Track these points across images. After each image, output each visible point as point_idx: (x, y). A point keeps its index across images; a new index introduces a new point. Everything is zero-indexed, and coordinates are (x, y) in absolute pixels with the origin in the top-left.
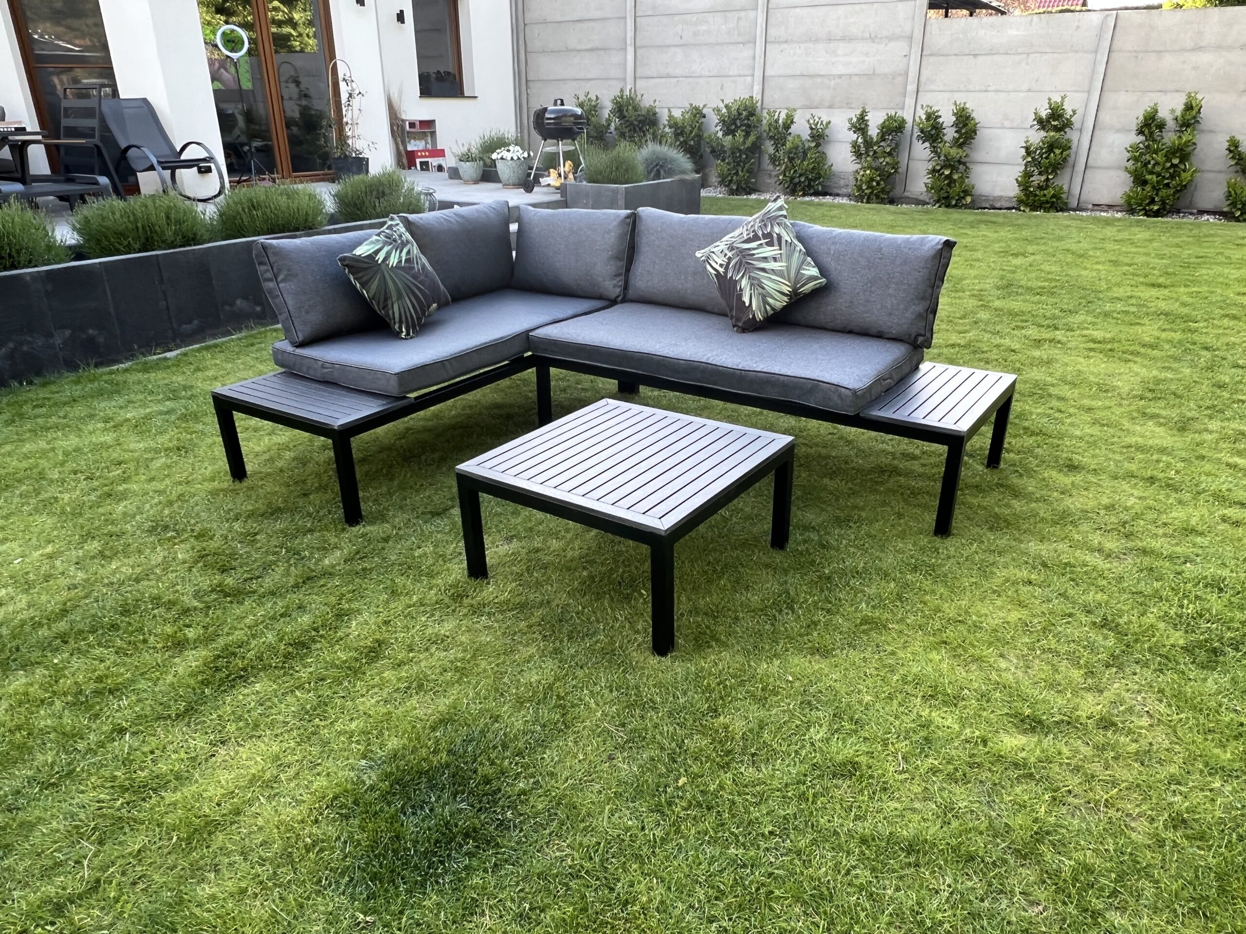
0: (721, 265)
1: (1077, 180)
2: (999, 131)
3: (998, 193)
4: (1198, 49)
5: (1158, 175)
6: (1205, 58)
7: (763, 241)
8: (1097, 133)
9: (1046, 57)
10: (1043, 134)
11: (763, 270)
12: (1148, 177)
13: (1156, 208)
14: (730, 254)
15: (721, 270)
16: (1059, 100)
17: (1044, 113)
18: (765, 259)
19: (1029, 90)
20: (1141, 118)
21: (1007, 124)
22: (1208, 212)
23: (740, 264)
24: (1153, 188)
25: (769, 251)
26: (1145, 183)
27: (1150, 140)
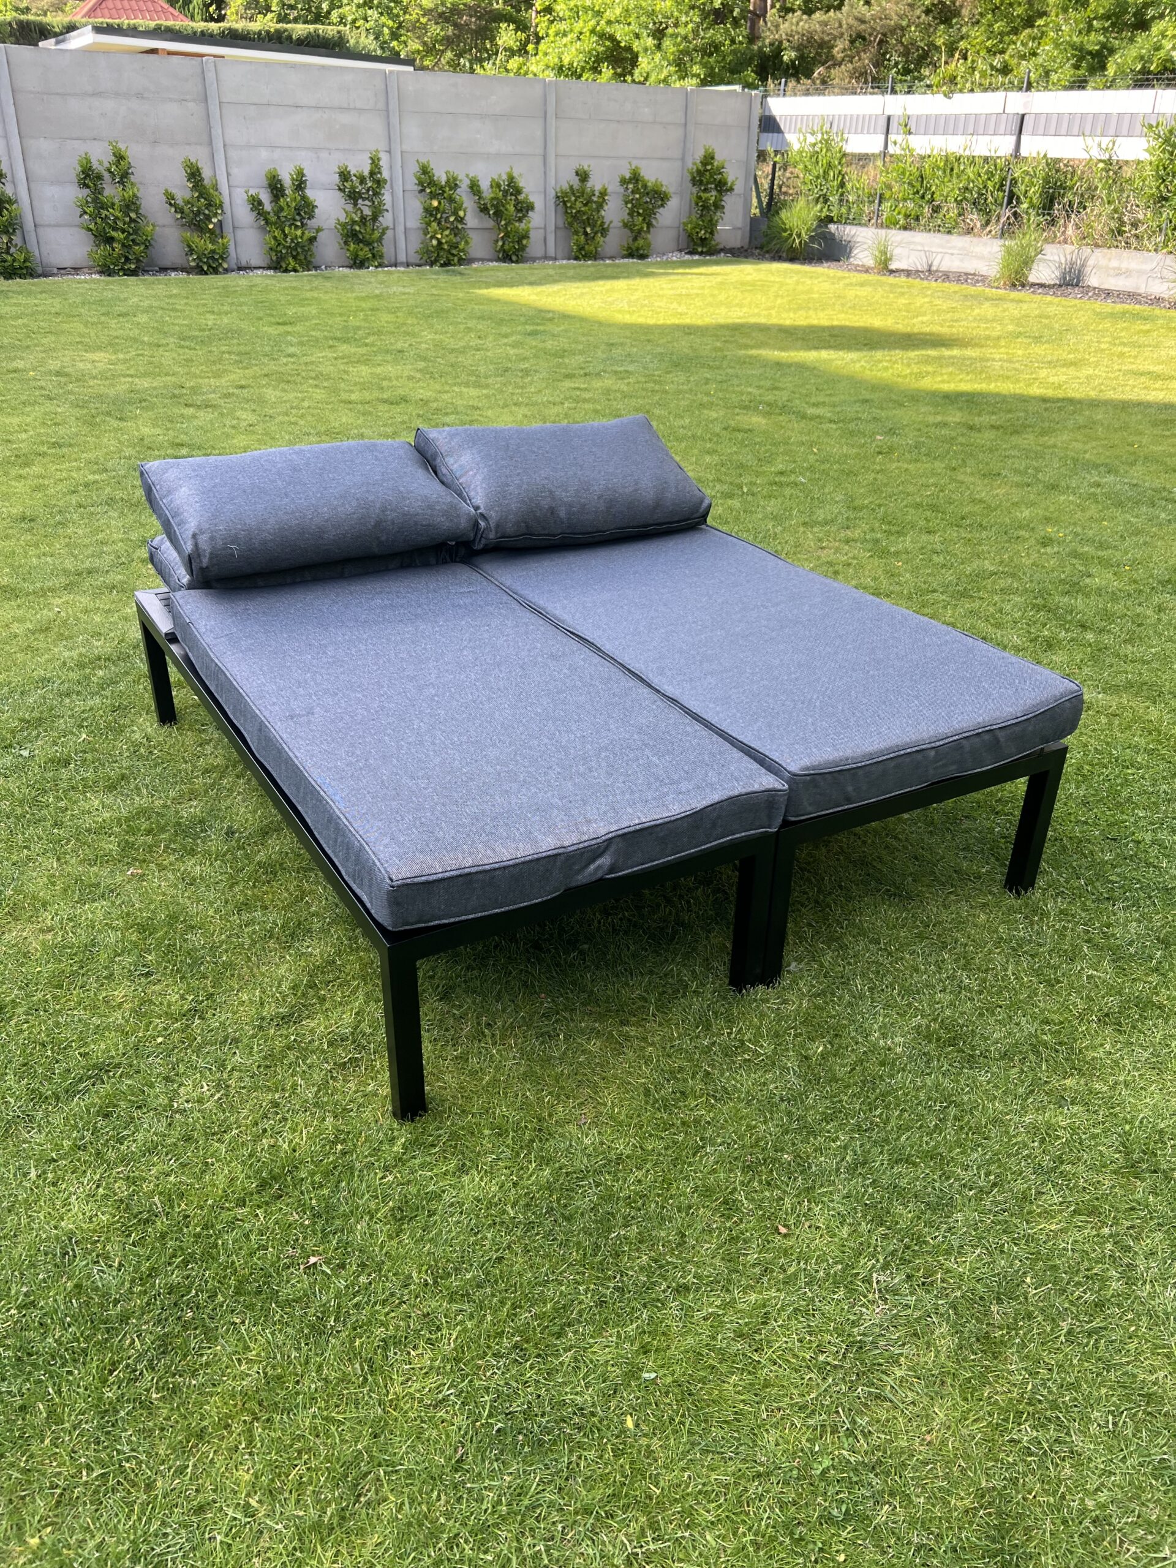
1: (32, 238)
4: (97, 94)
5: (123, 231)
6: (109, 105)
8: (32, 185)
12: (114, 234)
13: (133, 266)
20: (78, 167)
22: (173, 269)
24: (123, 245)
26: (110, 240)
27: (97, 192)
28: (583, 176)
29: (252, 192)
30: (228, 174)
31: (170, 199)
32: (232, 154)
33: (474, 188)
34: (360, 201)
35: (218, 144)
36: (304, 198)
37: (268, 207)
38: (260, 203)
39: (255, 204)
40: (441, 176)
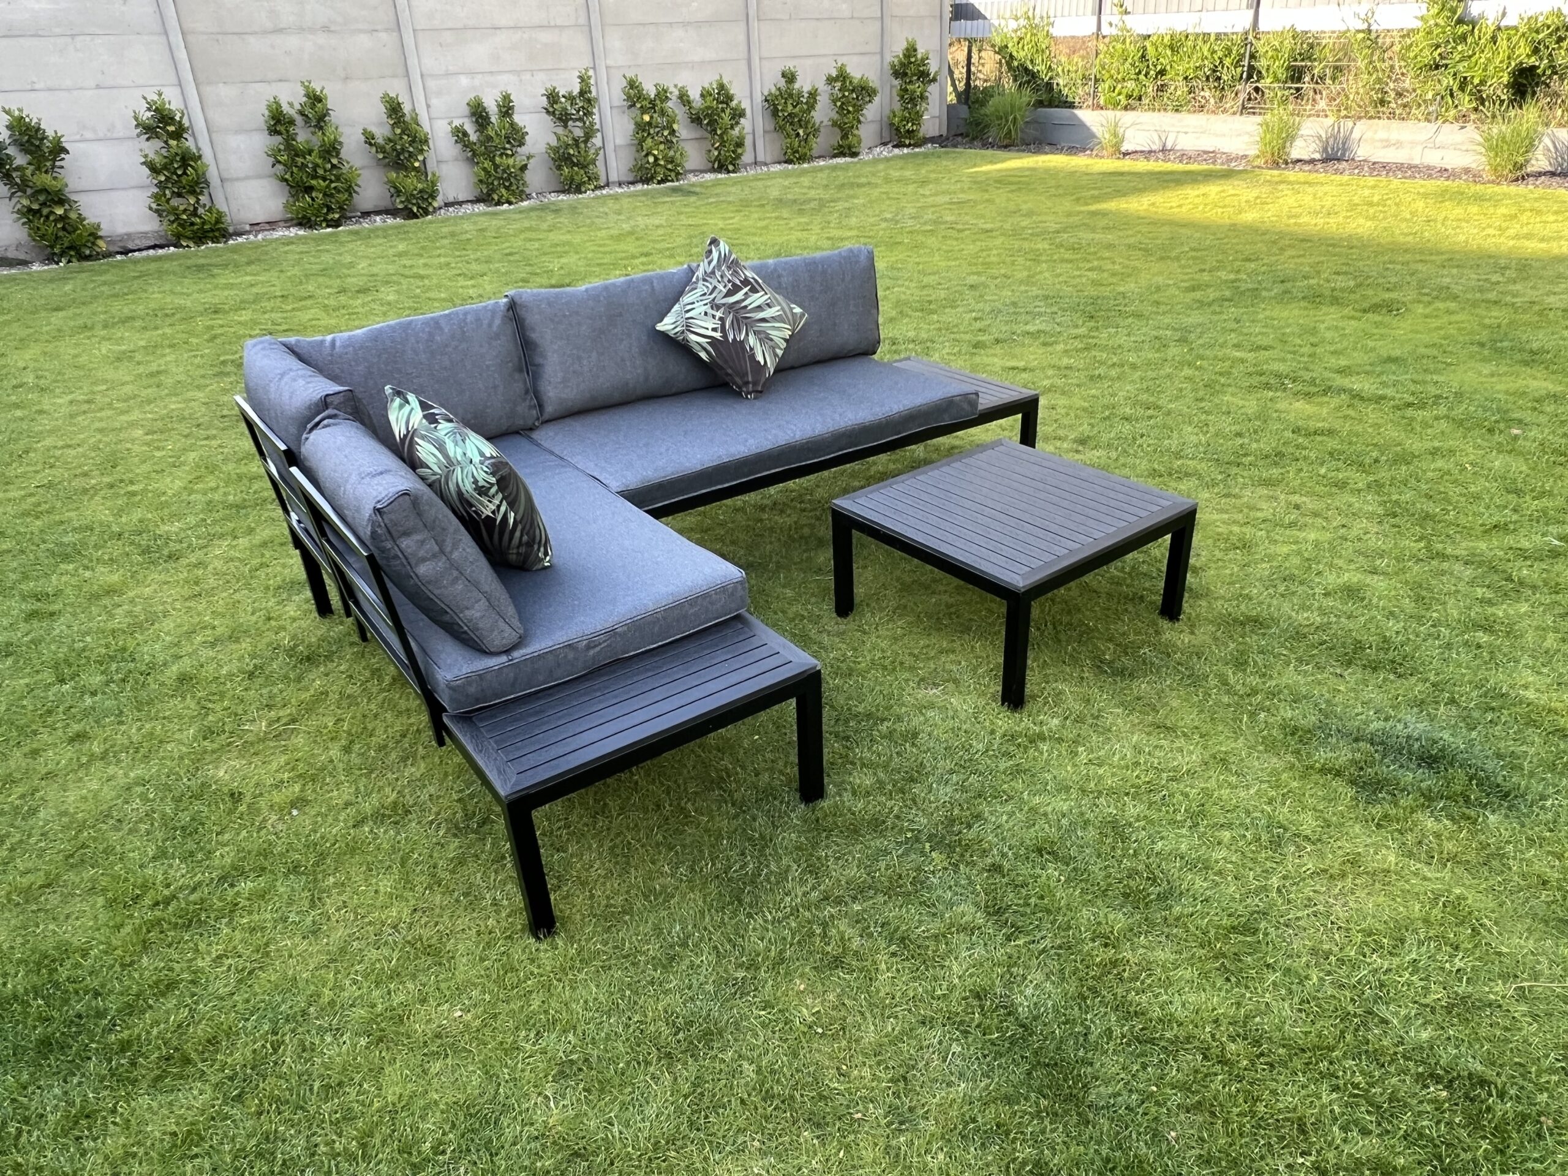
0: (714, 330)
1: (220, 197)
2: (82, 145)
3: (121, 229)
4: (278, 31)
6: (293, 42)
7: (746, 290)
8: (214, 136)
9: (98, 41)
10: (157, 144)
11: (764, 320)
13: (337, 216)
14: (718, 314)
15: (718, 335)
16: (156, 98)
17: (146, 116)
18: (759, 308)
19: (98, 87)
20: (267, 113)
21: (89, 135)
22: (378, 213)
23: (737, 323)
25: (757, 299)
26: (309, 189)
27: (289, 139)
28: (790, 77)
29: (457, 123)
30: (428, 106)
31: (369, 138)
32: (431, 84)
33: (684, 98)
34: (570, 123)
35: (416, 76)
36: (513, 125)
37: (473, 137)
38: (465, 134)
39: (460, 135)
40: (650, 90)
